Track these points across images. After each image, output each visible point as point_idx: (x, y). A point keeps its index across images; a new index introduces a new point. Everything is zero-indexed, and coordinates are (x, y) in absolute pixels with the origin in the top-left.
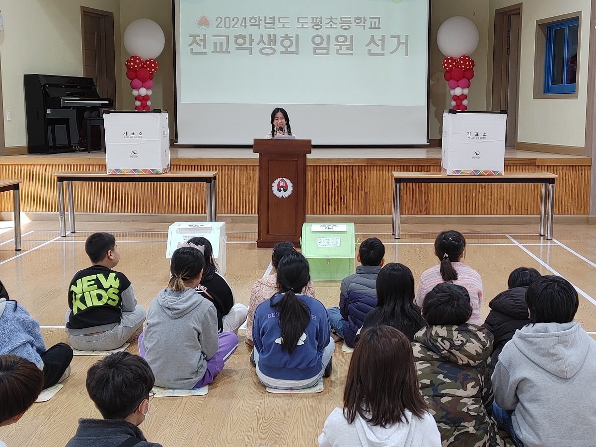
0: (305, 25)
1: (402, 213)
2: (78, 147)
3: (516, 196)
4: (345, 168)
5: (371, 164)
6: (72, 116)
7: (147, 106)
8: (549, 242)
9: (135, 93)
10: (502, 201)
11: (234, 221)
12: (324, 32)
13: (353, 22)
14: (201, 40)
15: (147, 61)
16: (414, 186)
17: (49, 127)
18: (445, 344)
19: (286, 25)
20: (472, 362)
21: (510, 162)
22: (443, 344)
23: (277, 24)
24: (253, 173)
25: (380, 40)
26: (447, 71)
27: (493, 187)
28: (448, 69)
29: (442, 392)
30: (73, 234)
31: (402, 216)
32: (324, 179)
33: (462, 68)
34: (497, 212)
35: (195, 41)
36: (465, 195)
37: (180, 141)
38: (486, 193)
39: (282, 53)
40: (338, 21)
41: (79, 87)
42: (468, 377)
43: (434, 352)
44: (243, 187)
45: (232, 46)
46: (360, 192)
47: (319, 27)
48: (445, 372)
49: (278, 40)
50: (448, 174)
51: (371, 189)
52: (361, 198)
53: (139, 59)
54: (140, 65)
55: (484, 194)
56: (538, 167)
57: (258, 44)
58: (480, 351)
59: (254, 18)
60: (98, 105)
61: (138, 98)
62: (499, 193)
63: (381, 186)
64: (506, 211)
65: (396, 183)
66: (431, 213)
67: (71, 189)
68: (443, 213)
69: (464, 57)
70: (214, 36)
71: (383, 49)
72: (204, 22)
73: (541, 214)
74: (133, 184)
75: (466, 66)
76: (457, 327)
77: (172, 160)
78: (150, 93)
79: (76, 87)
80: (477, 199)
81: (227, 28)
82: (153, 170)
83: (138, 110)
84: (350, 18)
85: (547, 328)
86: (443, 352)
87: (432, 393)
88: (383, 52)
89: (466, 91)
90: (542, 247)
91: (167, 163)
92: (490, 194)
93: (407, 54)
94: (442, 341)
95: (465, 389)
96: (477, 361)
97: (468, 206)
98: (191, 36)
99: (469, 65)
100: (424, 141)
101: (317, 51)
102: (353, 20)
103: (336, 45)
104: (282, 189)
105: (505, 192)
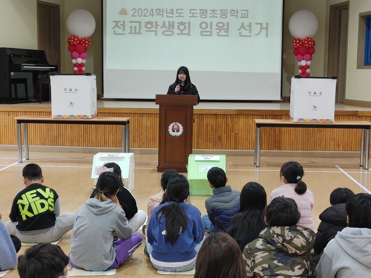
0: (195, 15)
1: (261, 149)
2: (32, 99)
3: (343, 137)
4: (221, 116)
5: (240, 113)
6: (29, 77)
7: (82, 71)
8: (366, 170)
9: (74, 61)
10: (333, 141)
11: (142, 153)
12: (208, 20)
13: (229, 13)
14: (121, 25)
15: (83, 39)
16: (270, 130)
17: (13, 85)
18: (279, 239)
19: (181, 15)
20: (298, 252)
21: (340, 113)
22: (278, 239)
23: (175, 14)
24: (156, 119)
25: (248, 26)
26: (296, 48)
27: (327, 131)
28: (296, 47)
29: (276, 273)
30: (28, 161)
31: (261, 151)
32: (207, 124)
33: (306, 46)
34: (330, 149)
35: (117, 26)
36: (307, 136)
37: (106, 96)
38: (322, 136)
39: (178, 34)
40: (218, 12)
41: (34, 57)
42: (296, 262)
43: (272, 245)
44: (148, 129)
45: (143, 29)
46: (232, 133)
47: (205, 16)
48: (279, 258)
49: (176, 25)
50: (294, 121)
51: (240, 131)
52: (233, 138)
53: (77, 37)
54: (78, 42)
55: (320, 136)
56: (359, 117)
57: (162, 28)
58: (304, 244)
59: (159, 10)
60: (48, 70)
61: (76, 65)
62: (331, 135)
63: (247, 129)
64: (336, 148)
65: (257, 127)
66: (283, 149)
67: (26, 129)
68: (291, 149)
69: (308, 38)
70: (131, 22)
71: (250, 32)
72: (123, 12)
73: (361, 151)
74: (71, 126)
75: (309, 45)
76: (289, 227)
77: (98, 109)
78: (84, 61)
79: (32, 57)
80: (316, 139)
81: (139, 16)
82: (84, 116)
83: (75, 73)
84: (227, 10)
85: (361, 231)
86: (278, 245)
87: (269, 273)
88: (250, 34)
89: (309, 63)
90: (361, 174)
91: (94, 111)
92: (325, 136)
93: (267, 36)
94: (277, 237)
95: (293, 270)
96: (302, 251)
97: (309, 144)
98: (114, 22)
99: (311, 44)
100: (279, 98)
101: (203, 33)
102: (229, 11)
103: (216, 29)
104: (176, 130)
105: (335, 135)
